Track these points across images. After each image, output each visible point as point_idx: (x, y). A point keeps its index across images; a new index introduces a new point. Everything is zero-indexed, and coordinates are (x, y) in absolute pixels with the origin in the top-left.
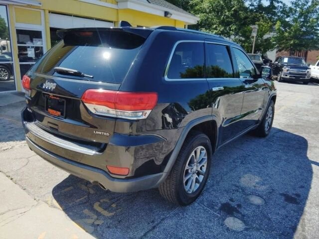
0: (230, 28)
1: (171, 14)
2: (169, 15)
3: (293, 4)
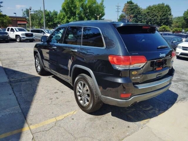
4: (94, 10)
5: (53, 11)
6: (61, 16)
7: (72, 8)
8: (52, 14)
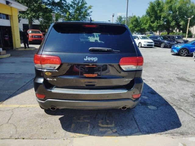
0: (39, 14)
1: (12, 4)
2: (10, 4)
3: (72, 2)
4: (185, 11)
5: (142, 16)
6: (145, 20)
7: (158, 11)
8: (141, 19)
